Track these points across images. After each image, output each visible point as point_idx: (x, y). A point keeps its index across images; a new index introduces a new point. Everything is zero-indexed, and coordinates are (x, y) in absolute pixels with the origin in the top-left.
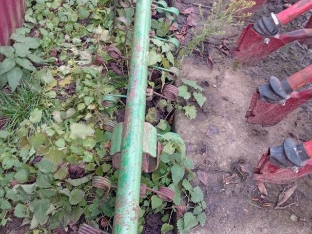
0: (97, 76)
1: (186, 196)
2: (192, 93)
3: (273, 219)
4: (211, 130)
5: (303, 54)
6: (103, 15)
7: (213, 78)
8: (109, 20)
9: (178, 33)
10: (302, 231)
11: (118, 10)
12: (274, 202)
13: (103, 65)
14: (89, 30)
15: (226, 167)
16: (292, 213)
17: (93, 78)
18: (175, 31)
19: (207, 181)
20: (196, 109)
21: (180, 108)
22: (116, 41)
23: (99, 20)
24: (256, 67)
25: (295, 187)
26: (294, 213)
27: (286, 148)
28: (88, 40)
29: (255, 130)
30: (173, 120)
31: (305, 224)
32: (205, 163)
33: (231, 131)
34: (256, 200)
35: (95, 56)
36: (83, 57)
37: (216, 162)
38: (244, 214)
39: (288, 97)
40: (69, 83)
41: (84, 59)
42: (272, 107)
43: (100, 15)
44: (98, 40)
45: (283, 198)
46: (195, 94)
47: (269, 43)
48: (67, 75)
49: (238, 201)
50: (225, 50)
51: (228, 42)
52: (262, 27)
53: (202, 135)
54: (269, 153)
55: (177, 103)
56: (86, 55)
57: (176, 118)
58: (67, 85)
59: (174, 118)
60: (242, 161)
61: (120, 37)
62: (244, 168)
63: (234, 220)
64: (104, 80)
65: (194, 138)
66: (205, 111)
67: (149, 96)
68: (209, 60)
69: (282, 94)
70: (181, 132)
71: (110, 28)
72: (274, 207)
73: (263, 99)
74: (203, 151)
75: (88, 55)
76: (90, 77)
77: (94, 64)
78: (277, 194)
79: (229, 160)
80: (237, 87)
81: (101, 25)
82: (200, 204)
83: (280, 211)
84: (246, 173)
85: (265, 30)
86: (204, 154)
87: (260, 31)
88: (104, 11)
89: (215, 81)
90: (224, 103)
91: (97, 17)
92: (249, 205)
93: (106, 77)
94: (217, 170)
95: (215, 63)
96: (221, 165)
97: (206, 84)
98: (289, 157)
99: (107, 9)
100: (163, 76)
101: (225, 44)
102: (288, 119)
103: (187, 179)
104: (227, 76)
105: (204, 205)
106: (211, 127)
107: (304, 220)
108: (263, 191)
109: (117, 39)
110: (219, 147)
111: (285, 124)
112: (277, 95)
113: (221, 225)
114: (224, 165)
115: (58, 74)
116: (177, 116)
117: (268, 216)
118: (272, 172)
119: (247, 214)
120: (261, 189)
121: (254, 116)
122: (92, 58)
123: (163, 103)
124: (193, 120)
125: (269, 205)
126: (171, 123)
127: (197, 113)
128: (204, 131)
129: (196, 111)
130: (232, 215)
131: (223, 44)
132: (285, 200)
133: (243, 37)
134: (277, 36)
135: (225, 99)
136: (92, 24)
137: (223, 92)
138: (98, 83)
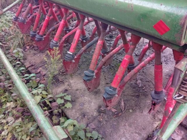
0: (21, 124)
1: (92, 139)
2: (63, 98)
3: (126, 118)
4: (81, 105)
5: (89, 55)
6: (6, 97)
7: (67, 86)
8: (10, 97)
9: (41, 81)
10: (137, 112)
11: (10, 91)
12: (121, 111)
13: (20, 117)
14: (4, 108)
15: (97, 114)
16: (129, 109)
17: (20, 126)
18: (39, 81)
19: (94, 125)
20: (70, 102)
21: (63, 107)
22: (18, 103)
23: (6, 100)
24: (78, 71)
25: (122, 100)
26: (130, 109)
27: (107, 92)
28: (7, 112)
29: (95, 92)
30: (65, 114)
31: (136, 109)
32: (88, 119)
33: (88, 100)
34: (115, 116)
35: (14, 116)
36: (9, 121)
37: (92, 116)
38: (116, 125)
39: (95, 74)
40: (11, 137)
41: (10, 121)
42: (93, 81)
43: (5, 98)
44: (11, 108)
45: (122, 107)
46: (65, 98)
47: (75, 61)
48: (7, 135)
49: (110, 123)
50: (63, 73)
51: (62, 70)
52: (68, 58)
53: (79, 110)
54: (104, 98)
55: (61, 107)
56: (10, 119)
57: (65, 113)
58: (11, 138)
59: (64, 113)
60: (100, 107)
61: (19, 101)
62: (102, 109)
63: (114, 131)
64: (25, 122)
65: (77, 114)
66: (74, 100)
67: (47, 114)
68: (60, 81)
69: (92, 74)
70: (71, 116)
71: (13, 100)
72: (122, 113)
73: (88, 81)
74: (84, 116)
75: (11, 118)
76: (18, 127)
77: (16, 120)
78: (119, 108)
79: (96, 111)
80: (78, 82)
81: (8, 102)
82: (98, 137)
83: (125, 113)
84: (104, 110)
85: (70, 59)
86: (86, 117)
87: (69, 60)
88: (5, 96)
89: (68, 87)
90: (78, 92)
91: (4, 100)
92: (115, 120)
93: (25, 121)
94: (95, 118)
95: (64, 80)
96: (94, 115)
97: (66, 90)
98: (111, 94)
99: (6, 94)
100: (47, 102)
101: (62, 72)
102: (102, 79)
103: (87, 132)
104: (71, 81)
105: (100, 136)
106: (80, 104)
107: (134, 108)
108: (115, 111)
109: (18, 102)
110: (89, 109)
111: (102, 82)
112: (91, 76)
113: (112, 137)
114: (95, 114)
115: (3, 137)
116: (65, 112)
117: (123, 118)
118: (111, 103)
119: (116, 124)
120: (113, 111)
121: (90, 88)
122: (14, 118)
123: (55, 112)
124: (71, 107)
125: (120, 114)
126: (65, 116)
127: (71, 104)
128: (79, 108)
129: (70, 103)
130: (112, 130)
131: (61, 72)
132: (123, 107)
133: (65, 66)
134: (76, 57)
135: (77, 90)
136: (3, 104)
137: (75, 88)
138: (23, 126)
